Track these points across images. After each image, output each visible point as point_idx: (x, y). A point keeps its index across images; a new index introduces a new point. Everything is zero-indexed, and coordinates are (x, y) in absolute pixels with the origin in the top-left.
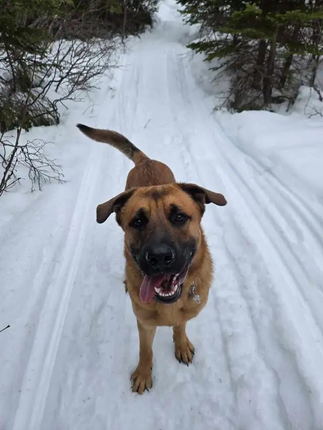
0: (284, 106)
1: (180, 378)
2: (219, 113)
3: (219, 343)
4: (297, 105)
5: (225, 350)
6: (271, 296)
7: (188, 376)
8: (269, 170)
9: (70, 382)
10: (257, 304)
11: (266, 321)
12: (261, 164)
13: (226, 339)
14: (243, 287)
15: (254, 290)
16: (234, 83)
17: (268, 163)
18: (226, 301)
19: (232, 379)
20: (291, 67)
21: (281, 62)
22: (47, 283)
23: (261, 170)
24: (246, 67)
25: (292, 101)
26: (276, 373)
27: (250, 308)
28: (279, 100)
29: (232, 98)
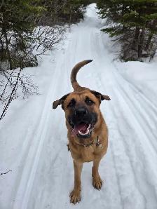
0: (148, 59)
1: (95, 197)
2: (115, 62)
3: (115, 179)
4: (155, 58)
5: (118, 183)
6: (142, 156)
7: (99, 196)
8: (140, 91)
9: (39, 197)
10: (135, 160)
11: (139, 169)
12: (137, 88)
13: (119, 177)
14: (128, 151)
15: (133, 152)
16: (124, 47)
17: (140, 87)
18: (118, 157)
19: (121, 199)
20: (152, 40)
21: (147, 38)
22: (30, 145)
23: (137, 91)
24: (129, 40)
25: (152, 56)
26: (144, 196)
27: (131, 162)
28: (145, 56)
29: (122, 55)
